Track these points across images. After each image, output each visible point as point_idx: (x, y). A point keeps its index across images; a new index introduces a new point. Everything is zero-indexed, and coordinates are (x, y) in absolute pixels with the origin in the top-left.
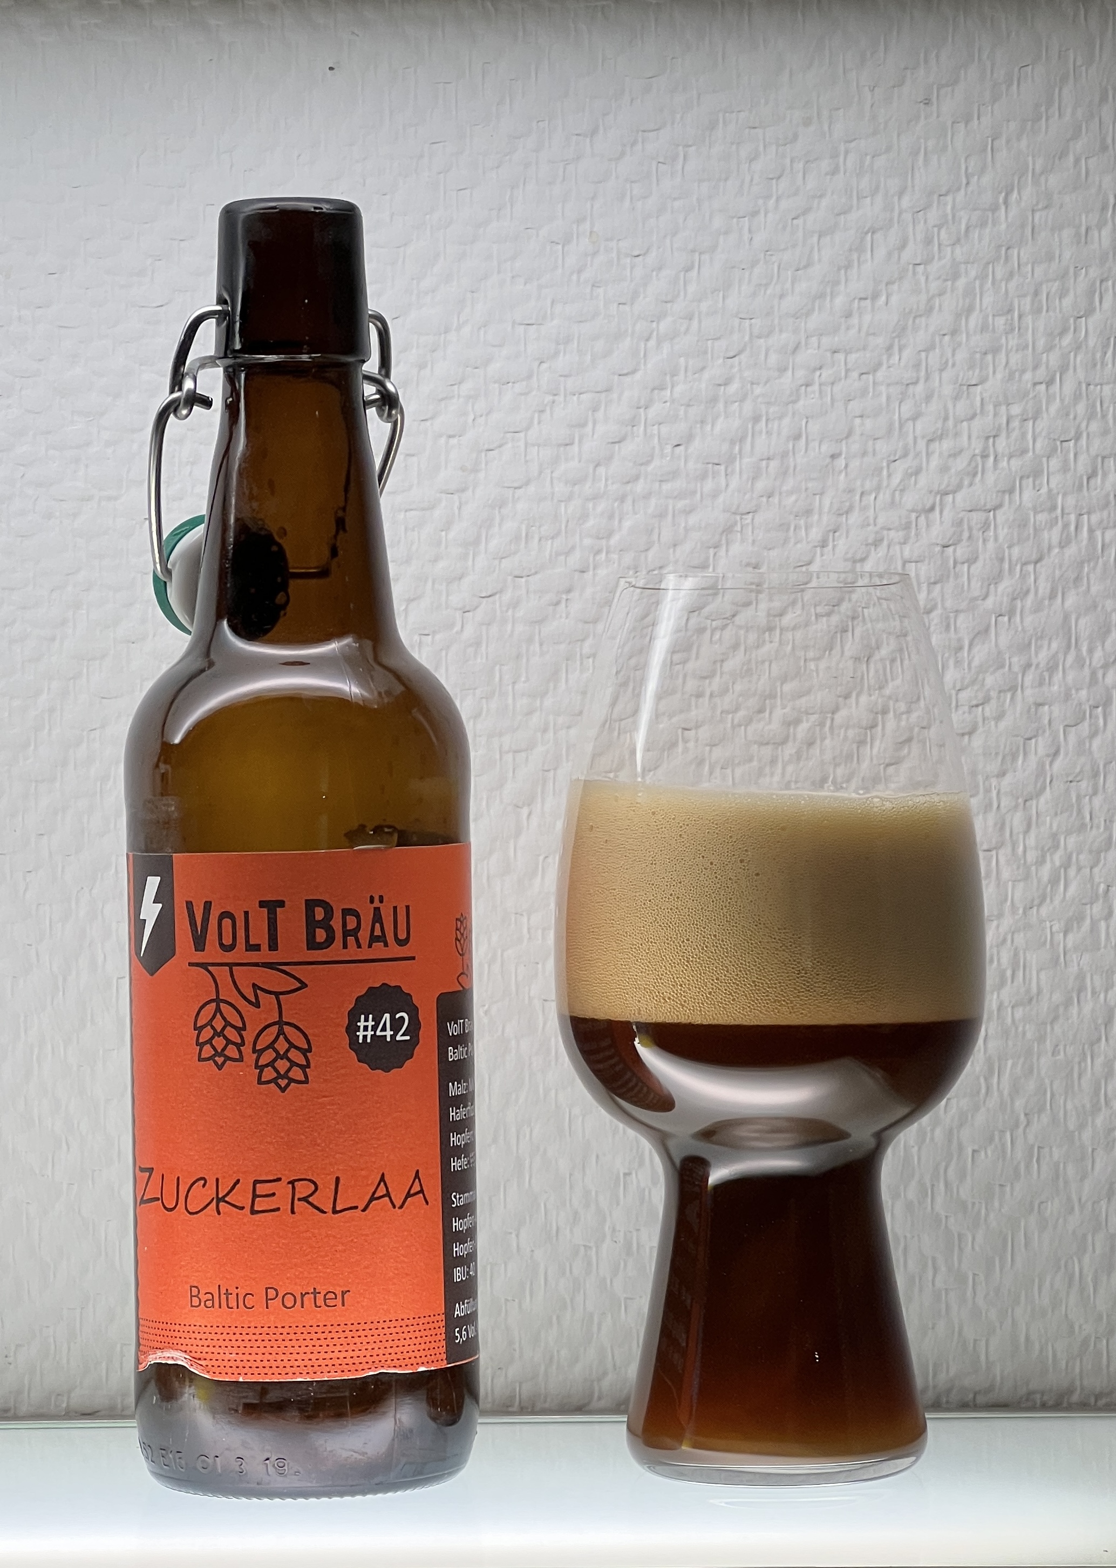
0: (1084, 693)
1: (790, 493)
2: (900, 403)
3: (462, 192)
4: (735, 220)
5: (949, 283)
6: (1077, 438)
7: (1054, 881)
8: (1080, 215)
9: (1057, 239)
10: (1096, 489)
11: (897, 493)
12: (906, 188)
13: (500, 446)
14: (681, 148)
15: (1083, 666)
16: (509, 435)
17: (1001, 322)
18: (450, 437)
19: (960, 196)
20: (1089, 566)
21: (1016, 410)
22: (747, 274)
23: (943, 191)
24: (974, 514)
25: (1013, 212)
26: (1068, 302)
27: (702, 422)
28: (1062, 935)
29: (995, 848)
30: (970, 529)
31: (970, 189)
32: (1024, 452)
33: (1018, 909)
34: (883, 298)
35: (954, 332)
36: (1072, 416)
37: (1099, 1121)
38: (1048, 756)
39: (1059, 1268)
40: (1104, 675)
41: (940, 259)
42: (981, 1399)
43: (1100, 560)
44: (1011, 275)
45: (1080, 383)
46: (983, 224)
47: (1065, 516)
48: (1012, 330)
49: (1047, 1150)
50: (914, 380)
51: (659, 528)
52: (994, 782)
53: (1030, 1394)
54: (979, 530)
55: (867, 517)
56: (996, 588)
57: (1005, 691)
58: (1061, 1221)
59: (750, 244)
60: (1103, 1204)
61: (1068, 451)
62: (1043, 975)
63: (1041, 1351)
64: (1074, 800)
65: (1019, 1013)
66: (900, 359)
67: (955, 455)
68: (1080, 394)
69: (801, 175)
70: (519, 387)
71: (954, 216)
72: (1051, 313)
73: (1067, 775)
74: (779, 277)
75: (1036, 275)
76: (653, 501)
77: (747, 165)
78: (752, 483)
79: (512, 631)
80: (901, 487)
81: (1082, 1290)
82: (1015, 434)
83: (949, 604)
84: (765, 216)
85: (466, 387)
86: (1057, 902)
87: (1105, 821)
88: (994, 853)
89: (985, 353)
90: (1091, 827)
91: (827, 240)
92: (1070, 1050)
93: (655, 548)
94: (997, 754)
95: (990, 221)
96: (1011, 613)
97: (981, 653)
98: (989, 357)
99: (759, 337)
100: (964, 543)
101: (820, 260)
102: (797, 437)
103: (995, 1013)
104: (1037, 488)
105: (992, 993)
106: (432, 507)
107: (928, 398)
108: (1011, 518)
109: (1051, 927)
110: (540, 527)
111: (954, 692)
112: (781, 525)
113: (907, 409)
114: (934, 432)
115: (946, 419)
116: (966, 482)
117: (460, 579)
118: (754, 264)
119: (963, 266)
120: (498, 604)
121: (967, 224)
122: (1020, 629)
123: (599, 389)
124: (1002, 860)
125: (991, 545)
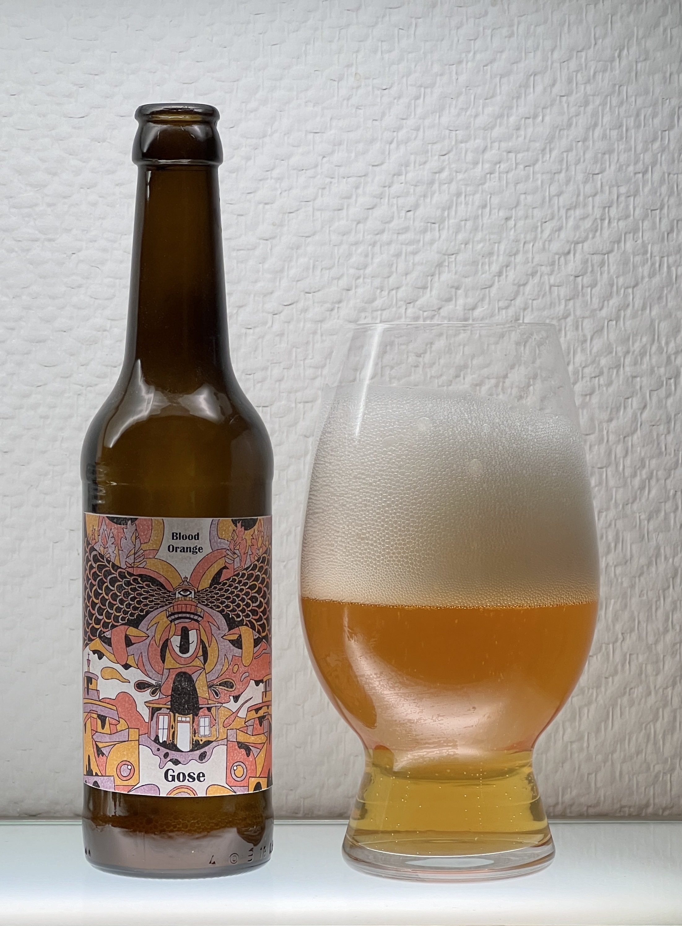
0: (662, 370)
1: (479, 242)
2: (550, 185)
3: (274, 47)
4: (447, 66)
5: (583, 108)
6: (661, 208)
7: (642, 488)
8: (667, 65)
9: (651, 80)
10: (672, 241)
11: (547, 243)
12: (556, 46)
13: (297, 210)
14: (413, 19)
15: (662, 353)
16: (303, 203)
17: (614, 133)
18: (266, 204)
19: (591, 52)
20: (667, 289)
21: (623, 190)
22: (454, 102)
23: (580, 49)
24: (595, 257)
25: (624, 62)
26: (657, 121)
27: (425, 196)
28: (646, 522)
29: (605, 467)
30: (593, 266)
31: (597, 47)
32: (627, 217)
33: (619, 505)
34: (540, 118)
35: (585, 140)
36: (658, 194)
37: (669, 637)
38: (639, 409)
39: (641, 730)
40: (675, 358)
41: (576, 93)
42: (592, 811)
43: (675, 286)
44: (621, 104)
45: (664, 173)
46: (604, 71)
47: (653, 258)
48: (622, 138)
49: (634, 657)
50: (559, 171)
51: (397, 263)
52: (605, 425)
53: (622, 807)
54: (599, 266)
55: (527, 258)
56: (608, 304)
57: (612, 368)
58: (643, 700)
59: (456, 82)
60: (669, 690)
61: (656, 217)
62: (634, 546)
63: (629, 781)
64: (655, 437)
65: (619, 570)
66: (550, 157)
67: (583, 218)
68: (664, 180)
69: (489, 38)
70: (310, 173)
71: (586, 66)
72: (647, 128)
73: (651, 422)
74: (474, 103)
75: (638, 103)
76: (393, 246)
77: (455, 31)
78: (456, 236)
79: (304, 327)
80: (549, 239)
81: (655, 743)
82: (622, 206)
83: (578, 313)
84: (466, 65)
85: (276, 173)
86: (643, 500)
87: (675, 450)
88: (604, 469)
89: (604, 154)
90: (666, 455)
91: (504, 80)
92: (650, 594)
93: (394, 275)
94: (607, 407)
95: (609, 68)
96: (617, 319)
97: (598, 344)
98: (607, 156)
99: (461, 142)
100: (589, 274)
101: (500, 93)
102: (484, 207)
103: (604, 570)
104: (635, 240)
105: (602, 557)
106: (254, 248)
107: (568, 182)
108: (619, 259)
109: (640, 517)
110: (322, 261)
111: (580, 369)
112: (474, 262)
113: (554, 189)
114: (571, 204)
115: (578, 195)
116: (591, 236)
117: (272, 293)
118: (459, 95)
119: (591, 98)
120: (294, 310)
121: (595, 70)
122: (623, 329)
123: (360, 175)
124: (609, 473)
125: (605, 276)
